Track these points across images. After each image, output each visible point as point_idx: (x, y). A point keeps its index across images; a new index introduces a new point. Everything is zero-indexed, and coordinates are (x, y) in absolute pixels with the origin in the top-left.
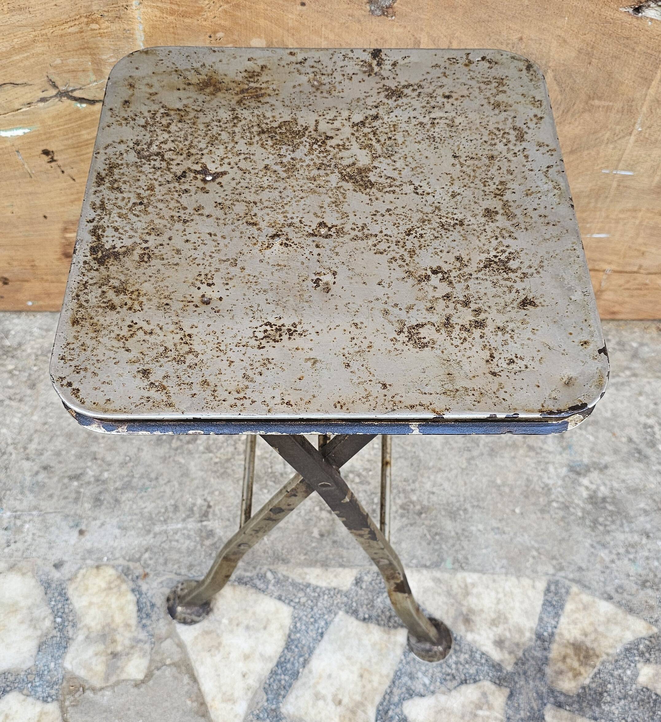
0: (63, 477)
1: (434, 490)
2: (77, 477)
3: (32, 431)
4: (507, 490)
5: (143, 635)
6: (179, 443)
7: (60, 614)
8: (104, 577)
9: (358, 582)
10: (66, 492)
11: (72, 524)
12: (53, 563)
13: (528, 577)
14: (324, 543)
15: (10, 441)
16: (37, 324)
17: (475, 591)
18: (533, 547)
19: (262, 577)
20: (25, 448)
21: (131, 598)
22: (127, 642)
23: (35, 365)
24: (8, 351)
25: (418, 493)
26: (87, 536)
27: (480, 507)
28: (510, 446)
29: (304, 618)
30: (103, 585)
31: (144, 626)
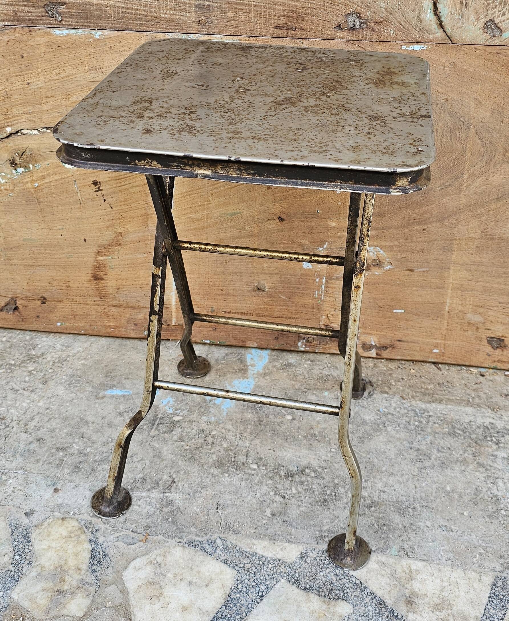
0: (53, 448)
1: (385, 489)
2: (63, 449)
3: (35, 413)
4: (456, 496)
5: (90, 579)
6: (157, 432)
7: (19, 553)
8: (67, 527)
9: (303, 556)
10: (52, 459)
11: (49, 483)
12: (24, 512)
13: (475, 571)
14: (275, 521)
15: (15, 418)
16: (60, 342)
17: (419, 577)
18: (480, 546)
19: (212, 543)
20: (26, 424)
21: (88, 546)
22: (74, 583)
23: (50, 369)
24: (32, 358)
25: (369, 490)
26: (60, 493)
27: (429, 508)
28: (461, 462)
29: (246, 581)
30: (65, 533)
31: (94, 571)
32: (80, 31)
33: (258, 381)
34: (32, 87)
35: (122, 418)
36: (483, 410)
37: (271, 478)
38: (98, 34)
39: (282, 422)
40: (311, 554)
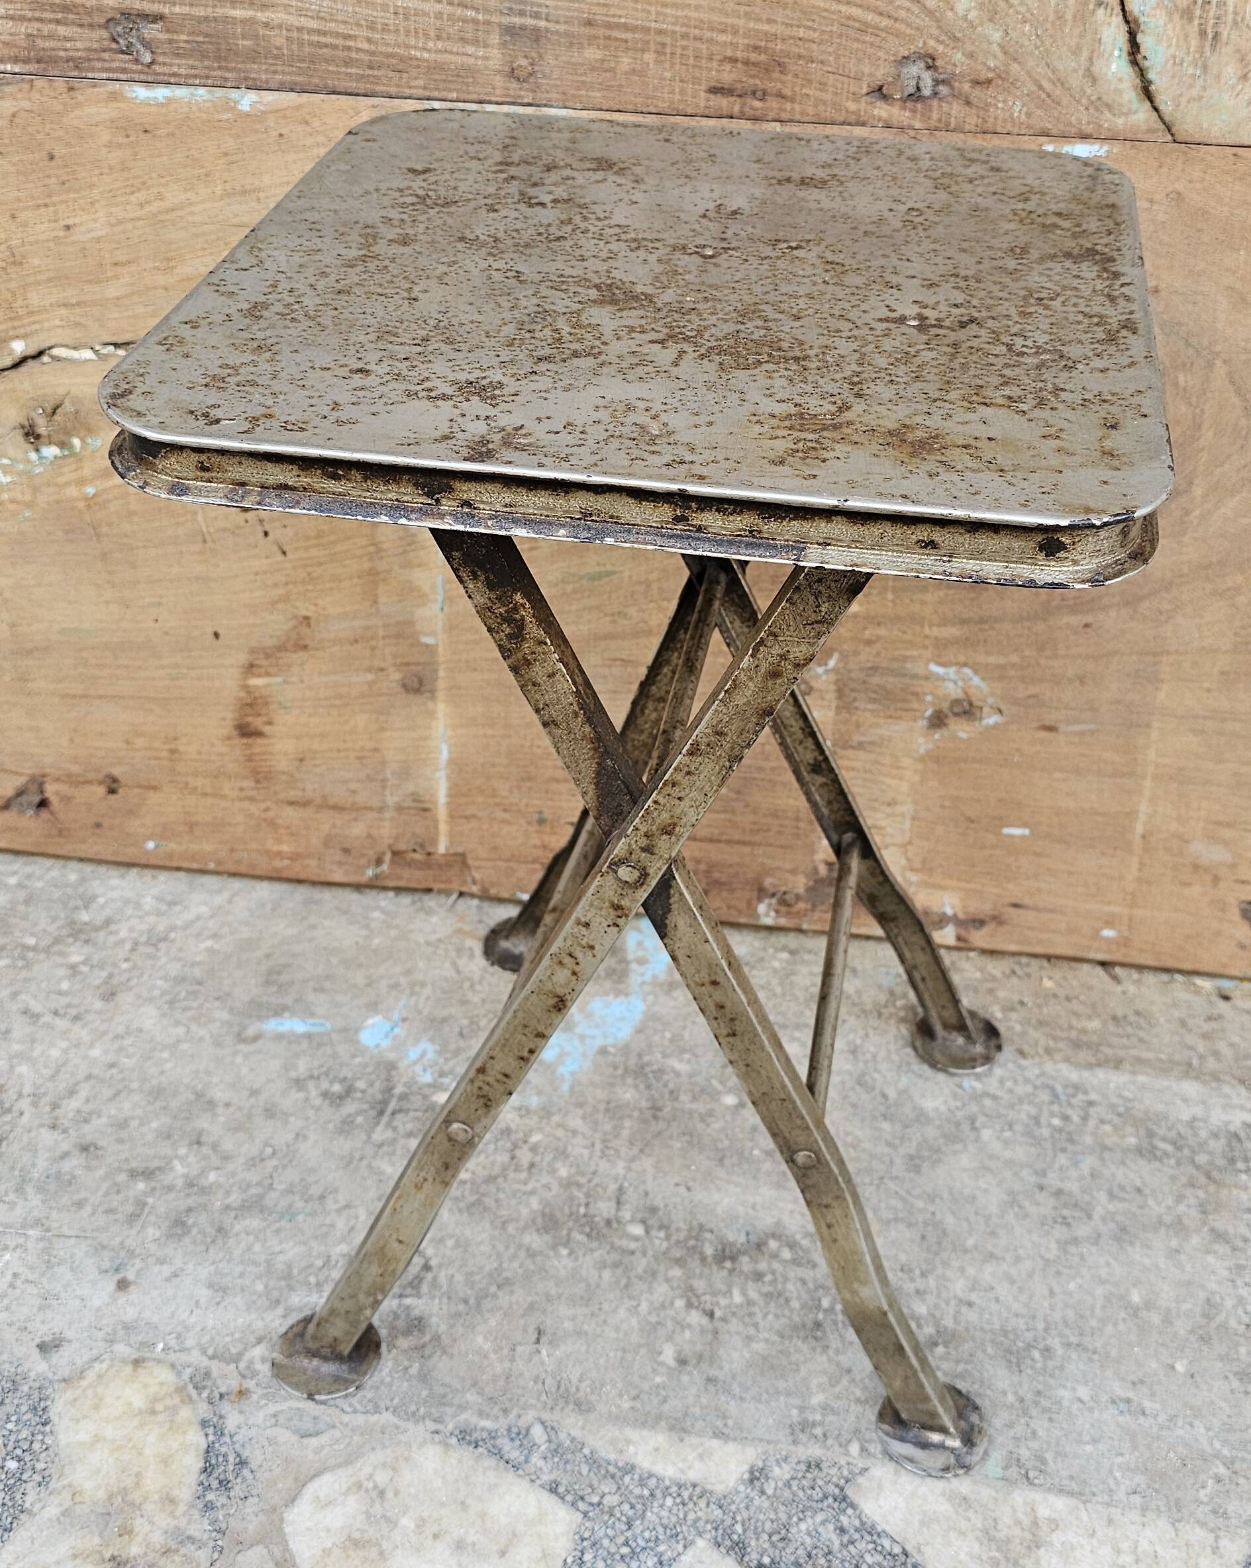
0: (120, 1170)
1: (973, 1297)
2: (147, 1174)
3: (81, 1076)
4: (1156, 1319)
5: (200, 1527)
6: (389, 1134)
7: (18, 1452)
8: (146, 1386)
9: (755, 1476)
10: (116, 1200)
11: (106, 1264)
12: (37, 1341)
13: (1203, 1524)
14: (685, 1379)
15: (27, 1089)
16: (155, 891)
17: (1057, 1538)
18: (1217, 1455)
19: (521, 1435)
20: (55, 1106)
21: (197, 1439)
22: (157, 1539)
23: (126, 960)
24: (80, 931)
25: (931, 1299)
26: (134, 1294)
27: (1086, 1349)
28: (1168, 1227)
29: (606, 1542)
30: (139, 1402)
31: (209, 1507)
32: (201, 91)
33: (654, 1004)
34: (78, 235)
35: (301, 1095)
36: (1226, 1089)
37: (680, 1262)
38: (247, 100)
39: (710, 1113)
40: (777, 1470)
